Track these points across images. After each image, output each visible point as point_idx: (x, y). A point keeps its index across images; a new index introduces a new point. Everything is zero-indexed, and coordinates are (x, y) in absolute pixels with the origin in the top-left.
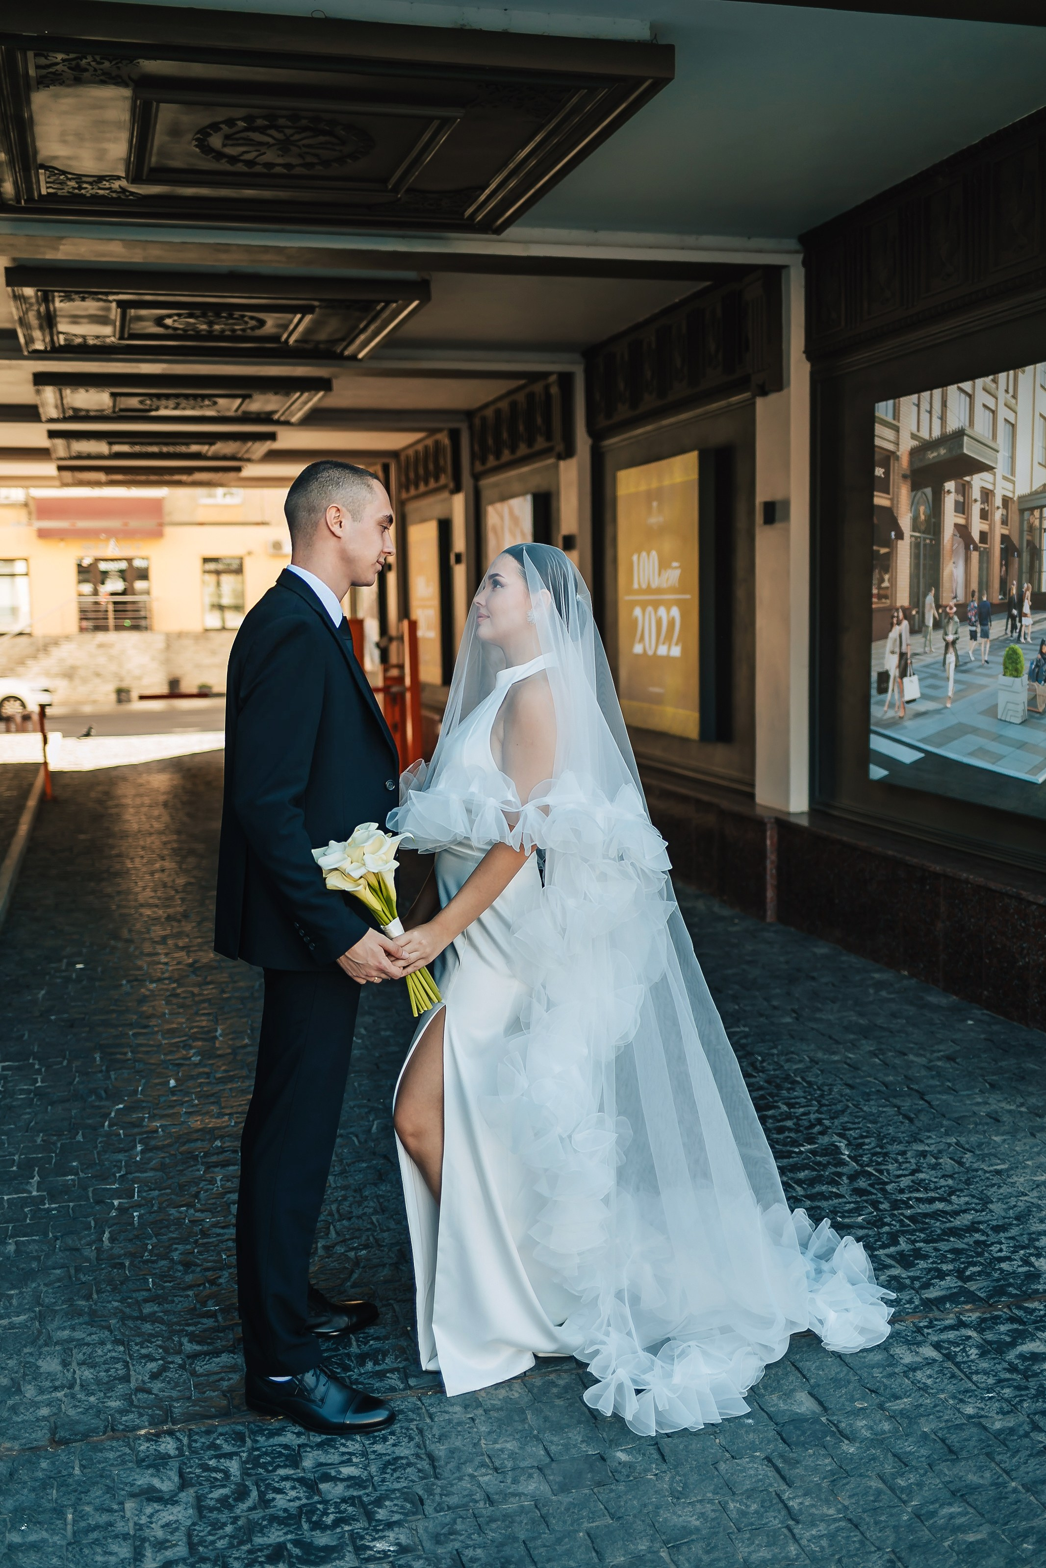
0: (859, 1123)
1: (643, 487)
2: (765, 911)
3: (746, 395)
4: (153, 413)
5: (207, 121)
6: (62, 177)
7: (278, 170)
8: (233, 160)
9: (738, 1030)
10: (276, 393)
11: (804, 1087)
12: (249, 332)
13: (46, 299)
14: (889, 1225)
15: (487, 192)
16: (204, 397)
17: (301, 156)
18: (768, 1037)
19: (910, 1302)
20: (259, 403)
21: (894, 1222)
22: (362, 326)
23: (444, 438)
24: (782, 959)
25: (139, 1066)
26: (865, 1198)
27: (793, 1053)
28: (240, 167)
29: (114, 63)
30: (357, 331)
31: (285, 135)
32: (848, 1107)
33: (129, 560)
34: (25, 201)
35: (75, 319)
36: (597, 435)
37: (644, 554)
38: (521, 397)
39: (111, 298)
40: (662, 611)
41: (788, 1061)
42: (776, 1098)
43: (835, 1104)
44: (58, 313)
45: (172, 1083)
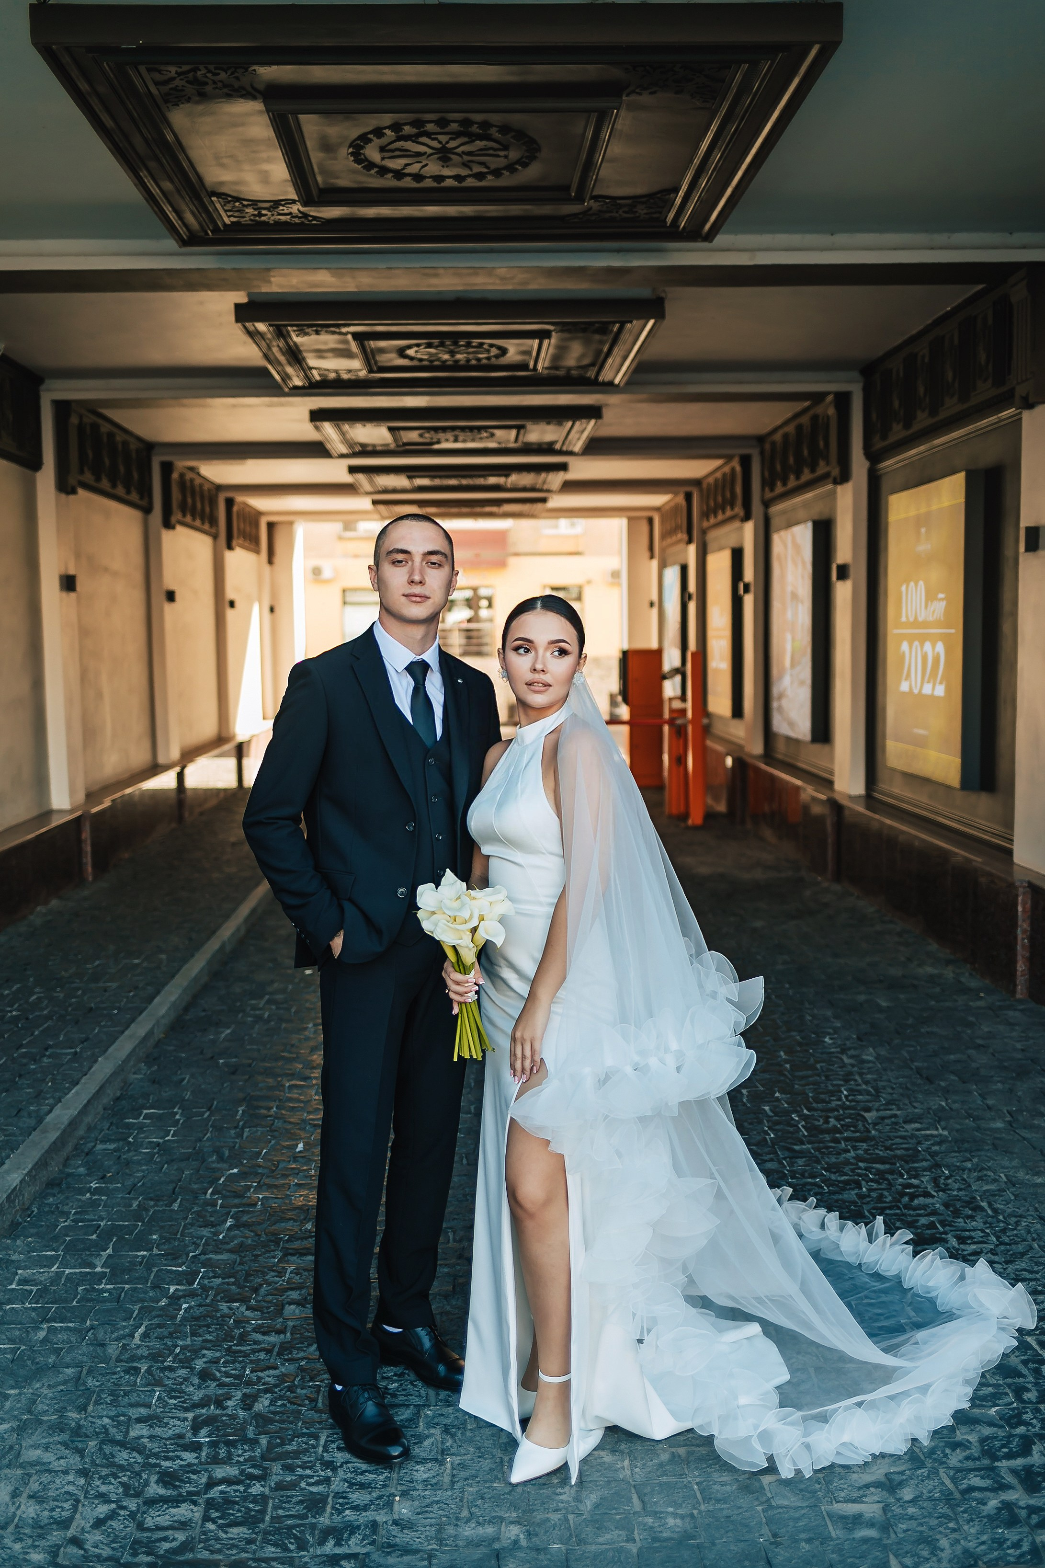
0: (1037, 1272)
1: (913, 513)
2: (1015, 986)
3: (1011, 411)
4: (436, 447)
5: (355, 133)
6: (237, 204)
7: (449, 183)
8: (399, 174)
9: (935, 1132)
10: (548, 423)
11: (988, 1216)
12: (494, 361)
13: (281, 333)
14: (1027, 1424)
15: (681, 193)
16: (480, 429)
17: (465, 165)
18: (966, 1145)
19: (1017, 1545)
20: (538, 433)
21: (1034, 1421)
22: (606, 349)
23: (736, 464)
24: (1019, 1046)
25: (278, 1124)
26: (1009, 1380)
27: (989, 1169)
28: (408, 182)
29: (229, 73)
30: (603, 356)
31: (440, 142)
32: (1031, 1248)
33: (475, 590)
34: (212, 231)
35: (320, 353)
36: (874, 457)
37: (912, 584)
38: (805, 420)
39: (344, 330)
40: (928, 646)
41: (979, 1179)
42: (948, 1228)
43: (1016, 1243)
44: (302, 348)
45: (300, 1147)
